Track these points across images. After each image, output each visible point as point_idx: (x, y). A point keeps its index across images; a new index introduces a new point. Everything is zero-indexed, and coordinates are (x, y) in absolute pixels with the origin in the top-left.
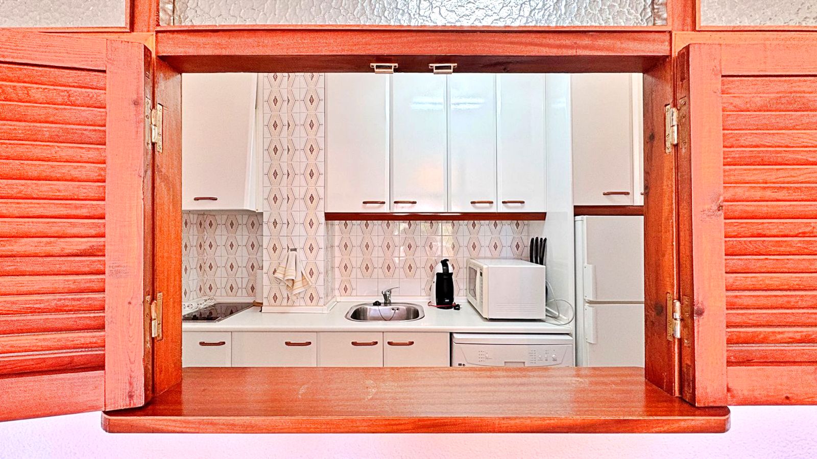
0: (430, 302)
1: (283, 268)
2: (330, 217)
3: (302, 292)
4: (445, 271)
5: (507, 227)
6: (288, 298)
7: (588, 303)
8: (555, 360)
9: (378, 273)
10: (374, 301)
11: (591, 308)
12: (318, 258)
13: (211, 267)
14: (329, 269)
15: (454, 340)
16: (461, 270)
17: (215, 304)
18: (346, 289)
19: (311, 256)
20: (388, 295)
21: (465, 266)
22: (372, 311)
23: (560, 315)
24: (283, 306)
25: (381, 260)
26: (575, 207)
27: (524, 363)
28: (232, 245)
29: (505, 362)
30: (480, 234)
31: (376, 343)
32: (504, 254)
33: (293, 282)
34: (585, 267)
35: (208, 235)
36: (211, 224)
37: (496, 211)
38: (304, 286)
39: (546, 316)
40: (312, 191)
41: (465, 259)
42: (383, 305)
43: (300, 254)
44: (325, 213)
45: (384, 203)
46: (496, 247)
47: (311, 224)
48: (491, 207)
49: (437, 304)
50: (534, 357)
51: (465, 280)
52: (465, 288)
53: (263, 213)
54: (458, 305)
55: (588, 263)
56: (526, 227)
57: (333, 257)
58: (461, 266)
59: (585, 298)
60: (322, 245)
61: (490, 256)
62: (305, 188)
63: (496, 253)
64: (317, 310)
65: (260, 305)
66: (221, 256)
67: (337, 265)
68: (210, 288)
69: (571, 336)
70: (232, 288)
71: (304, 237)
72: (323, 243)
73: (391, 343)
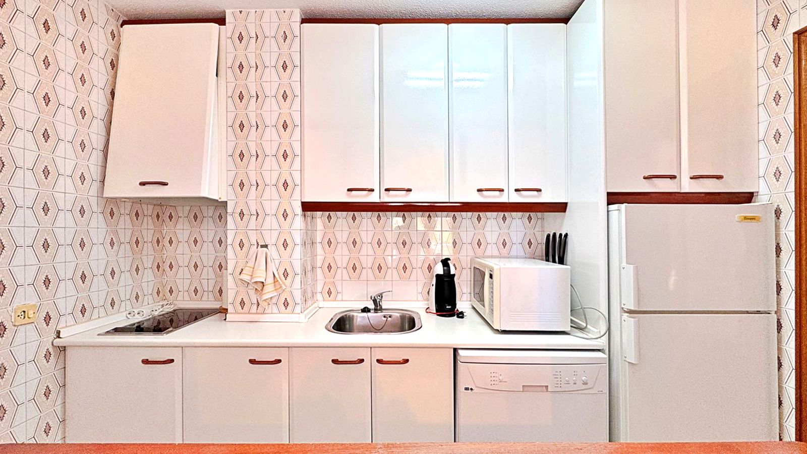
0: (429, 308)
1: (251, 267)
2: (308, 207)
3: (275, 296)
4: (446, 272)
5: (517, 220)
6: (258, 304)
7: (627, 312)
8: (585, 383)
9: (367, 274)
10: (363, 307)
11: (633, 319)
12: (294, 256)
13: (171, 267)
14: (308, 270)
15: (458, 358)
16: (464, 271)
17: (174, 311)
18: (329, 293)
19: (285, 254)
20: (378, 300)
21: (469, 266)
22: (360, 319)
23: (588, 326)
24: (252, 313)
25: (371, 259)
26: (609, 194)
27: (547, 387)
28: (196, 242)
29: (523, 386)
30: (486, 229)
31: (362, 361)
32: (513, 253)
33: (264, 286)
34: (624, 268)
35: (168, 229)
36: (171, 217)
37: (506, 201)
38: (276, 290)
39: (571, 326)
40: (286, 176)
41: (469, 258)
42: (373, 311)
43: (272, 251)
44: (302, 202)
45: (372, 190)
46: (504, 244)
47: (285, 216)
48: (501, 196)
49: (437, 311)
50: (559, 379)
51: (469, 282)
52: (469, 291)
53: (227, 202)
54: (462, 313)
55: (627, 263)
56: (540, 221)
57: (314, 256)
58: (464, 266)
59: (623, 306)
60: (298, 240)
61: (498, 254)
62: (277, 173)
63: (505, 251)
64: (294, 318)
65: (224, 311)
66: (182, 253)
67: (319, 264)
68: (171, 291)
69: (604, 353)
70: (196, 291)
71: (275, 232)
72: (300, 238)
73: (380, 361)
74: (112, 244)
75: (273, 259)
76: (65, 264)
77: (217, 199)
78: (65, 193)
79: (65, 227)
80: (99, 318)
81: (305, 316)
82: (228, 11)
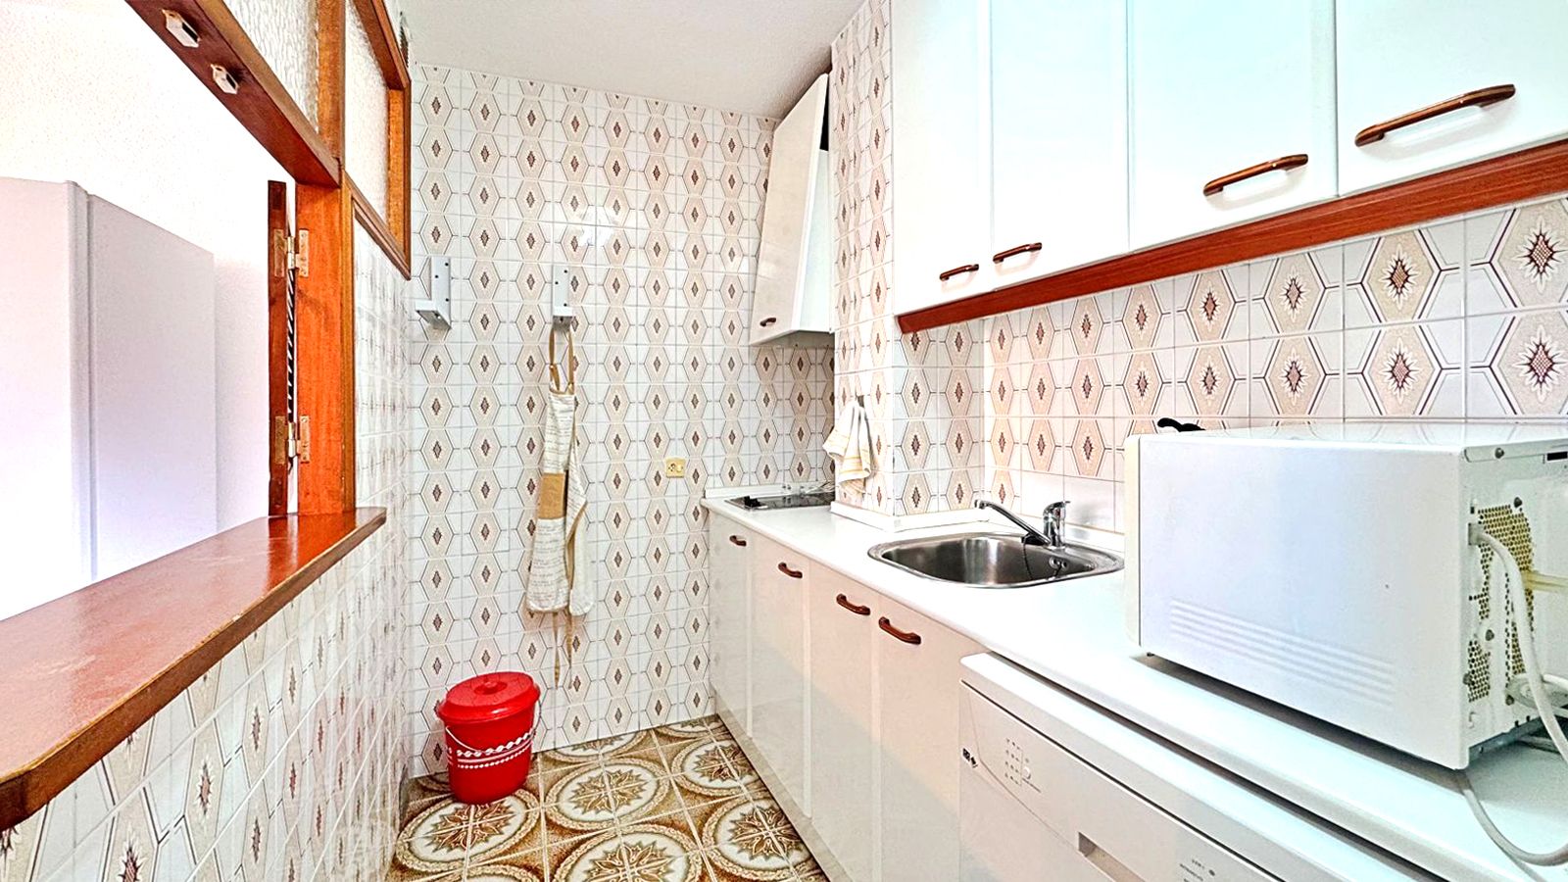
12: (886, 414)
18: (1002, 494)
19: (879, 410)
31: (865, 611)
43: (868, 406)
44: (896, 317)
45: (975, 267)
47: (878, 344)
48: (1293, 183)
53: (835, 333)
60: (890, 386)
67: (987, 435)
71: (870, 373)
72: (892, 382)
73: (885, 624)
75: (866, 419)
76: (713, 420)
77: (827, 330)
78: (714, 346)
79: (714, 381)
80: (750, 485)
81: (895, 522)
82: (833, 45)
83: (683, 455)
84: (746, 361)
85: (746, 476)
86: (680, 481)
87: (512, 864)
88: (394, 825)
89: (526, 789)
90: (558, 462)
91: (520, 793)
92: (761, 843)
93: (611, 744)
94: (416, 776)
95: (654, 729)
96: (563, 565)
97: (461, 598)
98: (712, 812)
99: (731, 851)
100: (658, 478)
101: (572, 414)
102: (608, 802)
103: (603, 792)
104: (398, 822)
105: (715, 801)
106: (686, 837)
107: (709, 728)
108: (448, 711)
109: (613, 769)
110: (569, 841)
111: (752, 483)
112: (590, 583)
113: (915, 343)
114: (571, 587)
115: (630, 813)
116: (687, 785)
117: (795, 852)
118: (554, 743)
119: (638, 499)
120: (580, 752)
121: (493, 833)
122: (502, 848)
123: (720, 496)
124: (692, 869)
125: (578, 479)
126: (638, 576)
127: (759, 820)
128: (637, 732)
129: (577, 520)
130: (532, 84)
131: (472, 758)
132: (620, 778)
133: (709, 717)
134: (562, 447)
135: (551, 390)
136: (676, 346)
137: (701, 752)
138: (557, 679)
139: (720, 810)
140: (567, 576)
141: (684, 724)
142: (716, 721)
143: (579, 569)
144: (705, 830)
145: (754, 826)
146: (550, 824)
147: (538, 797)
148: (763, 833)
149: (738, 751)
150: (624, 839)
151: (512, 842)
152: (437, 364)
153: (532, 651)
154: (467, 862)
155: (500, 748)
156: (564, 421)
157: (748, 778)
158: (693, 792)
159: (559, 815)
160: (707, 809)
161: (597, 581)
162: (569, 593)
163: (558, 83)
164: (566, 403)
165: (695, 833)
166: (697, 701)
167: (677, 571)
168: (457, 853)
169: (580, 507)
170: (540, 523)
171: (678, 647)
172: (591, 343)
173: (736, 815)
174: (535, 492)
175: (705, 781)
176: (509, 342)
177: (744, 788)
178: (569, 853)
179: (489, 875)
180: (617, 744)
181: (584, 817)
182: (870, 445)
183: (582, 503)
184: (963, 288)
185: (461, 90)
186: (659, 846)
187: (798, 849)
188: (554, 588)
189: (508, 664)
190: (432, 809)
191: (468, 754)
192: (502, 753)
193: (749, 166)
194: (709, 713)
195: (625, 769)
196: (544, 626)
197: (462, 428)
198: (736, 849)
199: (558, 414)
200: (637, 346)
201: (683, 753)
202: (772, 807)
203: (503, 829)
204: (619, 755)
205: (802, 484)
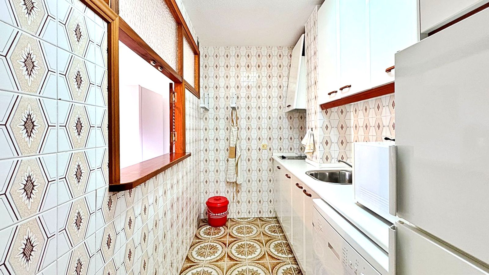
19: (316, 132)
31: (302, 188)
40: (315, 93)
43: (313, 131)
44: (320, 105)
45: (336, 92)
47: (316, 113)
71: (314, 121)
72: (319, 124)
73: (305, 191)
74: (291, 128)
75: (313, 135)
76: (275, 134)
77: (305, 108)
78: (275, 113)
79: (275, 123)
80: (286, 153)
81: (319, 165)
82: (305, 26)
83: (267, 143)
84: (284, 117)
85: (285, 150)
86: (266, 150)
87: (220, 242)
88: (196, 227)
89: (225, 226)
90: (233, 144)
91: (224, 226)
92: (282, 250)
93: (247, 219)
94: (202, 218)
95: (259, 218)
96: (235, 171)
97: (212, 176)
98: (270, 240)
99: (273, 251)
100: (260, 149)
101: (237, 131)
102: (244, 233)
103: (243, 230)
104: (197, 227)
105: (271, 238)
106: (262, 245)
107: (273, 220)
108: (208, 203)
109: (247, 225)
110: (233, 239)
111: (287, 152)
112: (242, 176)
113: (326, 113)
114: (237, 176)
115: (249, 236)
116: (264, 233)
117: (290, 255)
118: (233, 216)
119: (254, 155)
120: (239, 220)
121: (217, 234)
122: (218, 238)
123: (276, 155)
124: (262, 252)
125: (238, 149)
126: (254, 176)
127: (282, 245)
128: (254, 218)
129: (238, 159)
130: (227, 47)
131: (214, 216)
132: (248, 228)
133: (274, 217)
134: (234, 140)
135: (232, 125)
136: (264, 113)
137: (270, 225)
138: (234, 200)
139: (272, 240)
140: (236, 174)
141: (267, 218)
142: (276, 218)
143: (239, 172)
144: (267, 244)
145: (280, 246)
146: (230, 235)
147: (228, 228)
148: (282, 248)
149: (280, 227)
150: (246, 242)
151: (221, 237)
152: (206, 119)
153: (228, 192)
154: (210, 239)
155: (219, 214)
156: (235, 133)
157: (281, 234)
158: (266, 235)
159: (232, 233)
160: (269, 239)
161: (244, 176)
162: (236, 178)
163: (233, 46)
164: (235, 129)
165: (264, 244)
166: (271, 212)
167: (265, 175)
168: (209, 236)
169: (239, 156)
170: (229, 159)
171: (265, 196)
172: (242, 113)
173: (276, 243)
174: (228, 151)
175: (270, 233)
176: (223, 113)
177: (280, 236)
178: (233, 242)
179: (214, 242)
180: (249, 220)
181: (237, 235)
182: (314, 142)
183: (240, 155)
184: (334, 97)
185: (211, 52)
186: (255, 245)
187: (291, 254)
188: (233, 176)
189: (222, 195)
190: (205, 226)
191: (212, 214)
192: (220, 215)
193: (285, 61)
194: (274, 216)
195: (249, 226)
196: (230, 186)
197: (211, 135)
198: (274, 250)
199: (233, 132)
200: (254, 113)
201: (265, 225)
202: (286, 243)
203: (219, 234)
204: (249, 223)
205: (301, 153)
